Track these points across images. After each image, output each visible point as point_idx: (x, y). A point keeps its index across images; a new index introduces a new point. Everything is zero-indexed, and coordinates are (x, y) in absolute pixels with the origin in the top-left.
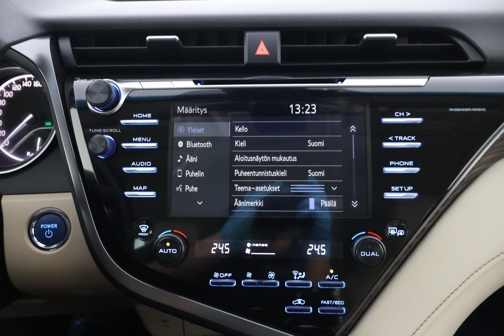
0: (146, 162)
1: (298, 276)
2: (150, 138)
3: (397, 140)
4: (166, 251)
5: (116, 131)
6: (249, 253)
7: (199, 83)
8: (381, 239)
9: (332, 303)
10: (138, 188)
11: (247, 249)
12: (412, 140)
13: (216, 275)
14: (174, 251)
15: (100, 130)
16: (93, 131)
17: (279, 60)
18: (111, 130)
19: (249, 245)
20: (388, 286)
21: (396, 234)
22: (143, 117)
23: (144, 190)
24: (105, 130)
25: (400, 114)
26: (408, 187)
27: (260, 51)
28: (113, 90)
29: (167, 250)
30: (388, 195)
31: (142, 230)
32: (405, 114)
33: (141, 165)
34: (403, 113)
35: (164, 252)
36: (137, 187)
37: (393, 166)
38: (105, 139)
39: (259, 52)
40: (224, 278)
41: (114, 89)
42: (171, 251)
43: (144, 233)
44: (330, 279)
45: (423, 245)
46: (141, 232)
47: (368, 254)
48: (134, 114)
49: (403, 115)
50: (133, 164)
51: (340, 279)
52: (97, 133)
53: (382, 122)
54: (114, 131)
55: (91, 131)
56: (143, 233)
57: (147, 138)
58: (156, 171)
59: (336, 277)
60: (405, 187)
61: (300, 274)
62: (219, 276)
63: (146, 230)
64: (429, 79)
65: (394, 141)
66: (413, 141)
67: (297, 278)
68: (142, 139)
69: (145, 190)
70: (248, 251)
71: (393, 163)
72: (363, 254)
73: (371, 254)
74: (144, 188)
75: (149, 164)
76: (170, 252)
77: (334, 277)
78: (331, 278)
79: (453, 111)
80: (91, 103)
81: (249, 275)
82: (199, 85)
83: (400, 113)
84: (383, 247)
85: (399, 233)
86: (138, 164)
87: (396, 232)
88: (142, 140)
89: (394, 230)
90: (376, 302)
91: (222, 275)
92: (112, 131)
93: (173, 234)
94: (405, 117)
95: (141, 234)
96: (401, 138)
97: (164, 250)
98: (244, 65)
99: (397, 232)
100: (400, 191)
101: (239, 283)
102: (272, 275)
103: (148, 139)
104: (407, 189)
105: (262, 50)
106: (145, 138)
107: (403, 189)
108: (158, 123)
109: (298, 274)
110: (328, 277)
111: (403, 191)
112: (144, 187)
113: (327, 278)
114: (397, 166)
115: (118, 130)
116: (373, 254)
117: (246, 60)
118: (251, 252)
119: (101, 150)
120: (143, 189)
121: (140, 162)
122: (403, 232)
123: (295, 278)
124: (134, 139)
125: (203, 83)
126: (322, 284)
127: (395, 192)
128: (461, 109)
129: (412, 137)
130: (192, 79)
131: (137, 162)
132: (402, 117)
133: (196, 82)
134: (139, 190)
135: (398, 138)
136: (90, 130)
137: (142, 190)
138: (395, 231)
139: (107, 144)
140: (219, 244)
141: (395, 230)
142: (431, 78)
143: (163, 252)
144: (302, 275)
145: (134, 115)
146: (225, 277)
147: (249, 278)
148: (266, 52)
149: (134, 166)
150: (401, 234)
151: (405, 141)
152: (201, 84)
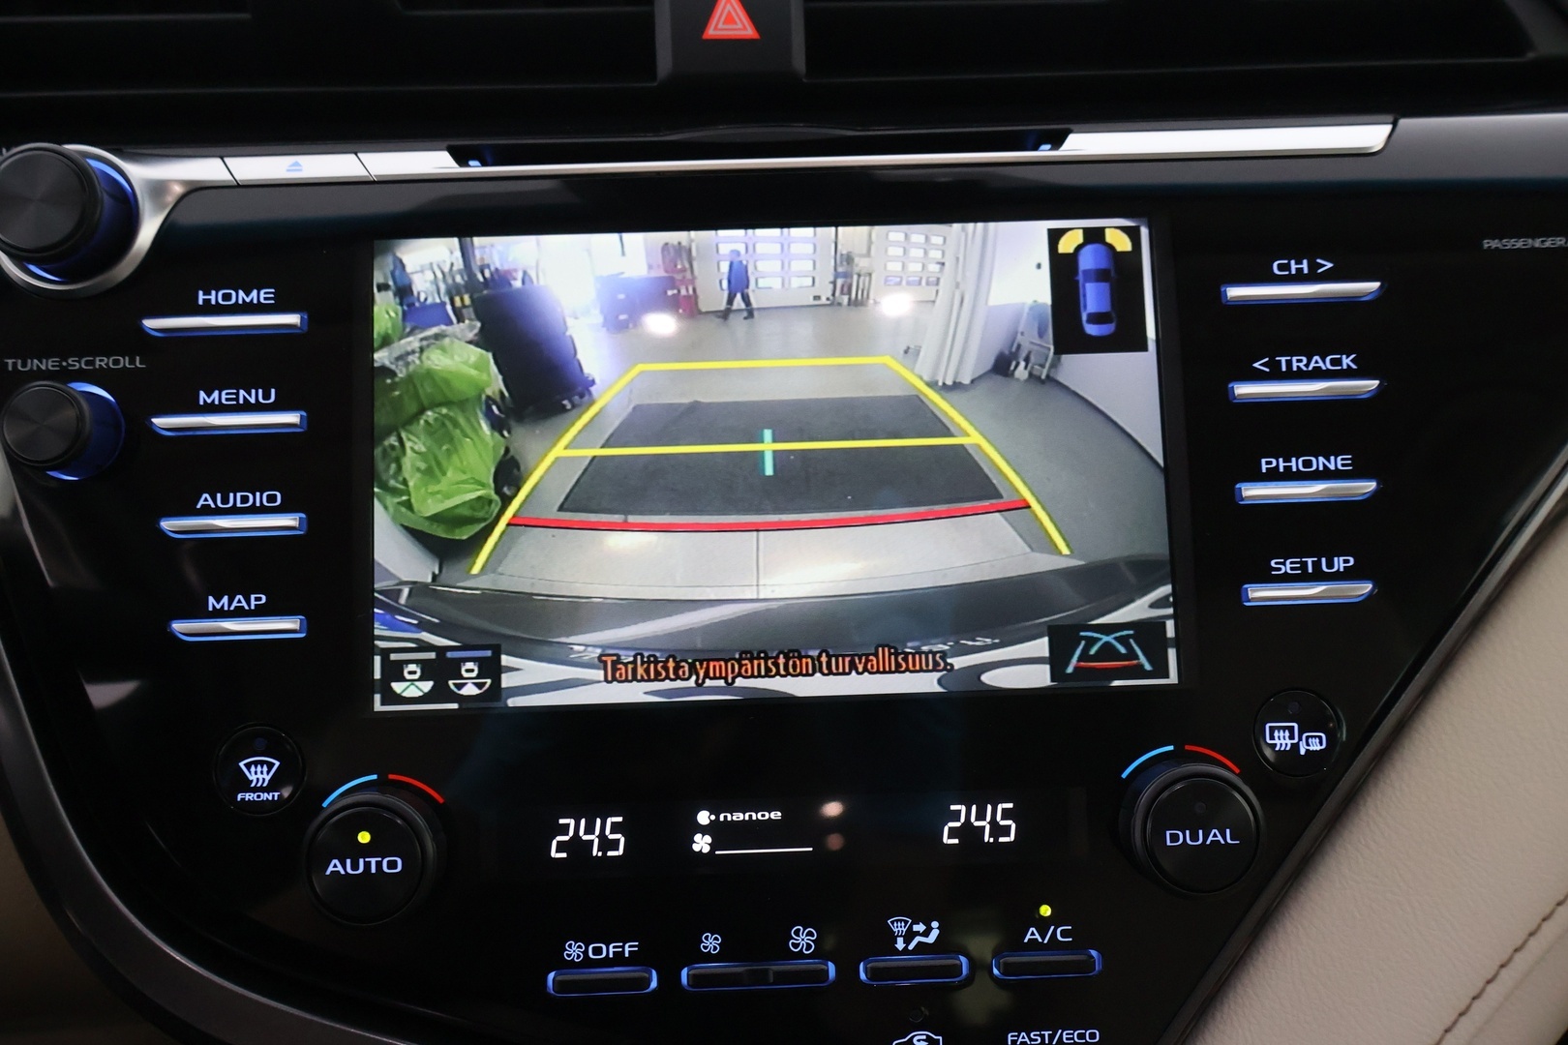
0: (258, 494)
1: (910, 935)
2: (273, 391)
3: (1284, 369)
4: (355, 867)
5: (124, 362)
6: (706, 849)
7: (473, 159)
8: (1237, 771)
9: (1051, 1037)
10: (230, 603)
11: (698, 837)
12: (1345, 367)
13: (574, 951)
14: (392, 865)
15: (49, 364)
16: (24, 365)
17: (799, 62)
18: (101, 362)
19: (704, 818)
20: (1262, 951)
21: (1295, 747)
22: (240, 302)
23: (253, 607)
24: (75, 364)
25: (1294, 266)
26: (1336, 559)
27: (720, 26)
28: (101, 189)
29: (361, 861)
30: (1260, 594)
31: (252, 777)
32: (1313, 266)
33: (239, 505)
34: (1305, 262)
35: (349, 870)
36: (225, 599)
37: (1273, 476)
38: (72, 399)
39: (716, 28)
40: (607, 962)
41: (103, 185)
42: (379, 865)
43: (262, 789)
44: (1040, 940)
45: (1388, 781)
46: (246, 785)
47: (1195, 838)
48: (201, 293)
49: (1306, 271)
50: (205, 499)
51: (1081, 940)
52: (40, 375)
53: (1224, 301)
54: (116, 362)
55: (15, 364)
56: (255, 790)
57: (260, 391)
58: (305, 526)
59: (1064, 934)
60: (1324, 560)
61: (920, 927)
62: (586, 952)
63: (268, 778)
64: (1395, 124)
65: (1276, 375)
66: (1348, 374)
67: (906, 948)
68: (237, 394)
69: (260, 612)
70: (702, 843)
71: (1274, 464)
72: (1175, 838)
73: (1206, 837)
74: (253, 603)
75: (272, 498)
76: (373, 870)
77: (1055, 931)
78: (1043, 937)
79: (1497, 248)
80: (13, 251)
81: (711, 943)
82: (475, 168)
83: (1293, 262)
84: (1246, 800)
85: (1308, 745)
86: (225, 500)
87: (1296, 741)
88: (237, 399)
89: (1287, 734)
90: (1218, 1015)
91: (597, 951)
92: (107, 364)
93: (383, 793)
94: (1313, 277)
95: (249, 796)
96: (1299, 363)
97: (348, 861)
98: (655, 84)
99: (1300, 739)
100: (1303, 577)
101: (669, 979)
102: (803, 939)
103: (267, 396)
104: (1330, 565)
105: (729, 20)
106: (253, 391)
107: (1317, 565)
108: (306, 328)
109: (911, 927)
110: (1032, 934)
111: (1318, 576)
112: (253, 597)
113: (1029, 939)
114: (1289, 476)
115: (132, 362)
116: (1216, 835)
117: (664, 62)
118: (713, 846)
119: (54, 447)
120: (249, 604)
121: (231, 495)
122: (1320, 738)
123: (900, 945)
124: (202, 394)
125: (489, 160)
126: (1006, 964)
127: (1286, 579)
128: (1530, 241)
129: (1344, 357)
130: (446, 144)
131: (219, 496)
132: (1299, 278)
133: (461, 157)
134: (232, 608)
135: (1289, 363)
136: (10, 361)
137: (247, 608)
138: (1292, 737)
139: (80, 418)
140: (583, 821)
141: (1291, 730)
142: (1403, 122)
143: (343, 872)
144: (926, 934)
145: (201, 297)
146: (611, 956)
147: (709, 957)
148: (745, 28)
149: (207, 511)
150: (1316, 746)
151: (1317, 374)
152: (484, 164)
